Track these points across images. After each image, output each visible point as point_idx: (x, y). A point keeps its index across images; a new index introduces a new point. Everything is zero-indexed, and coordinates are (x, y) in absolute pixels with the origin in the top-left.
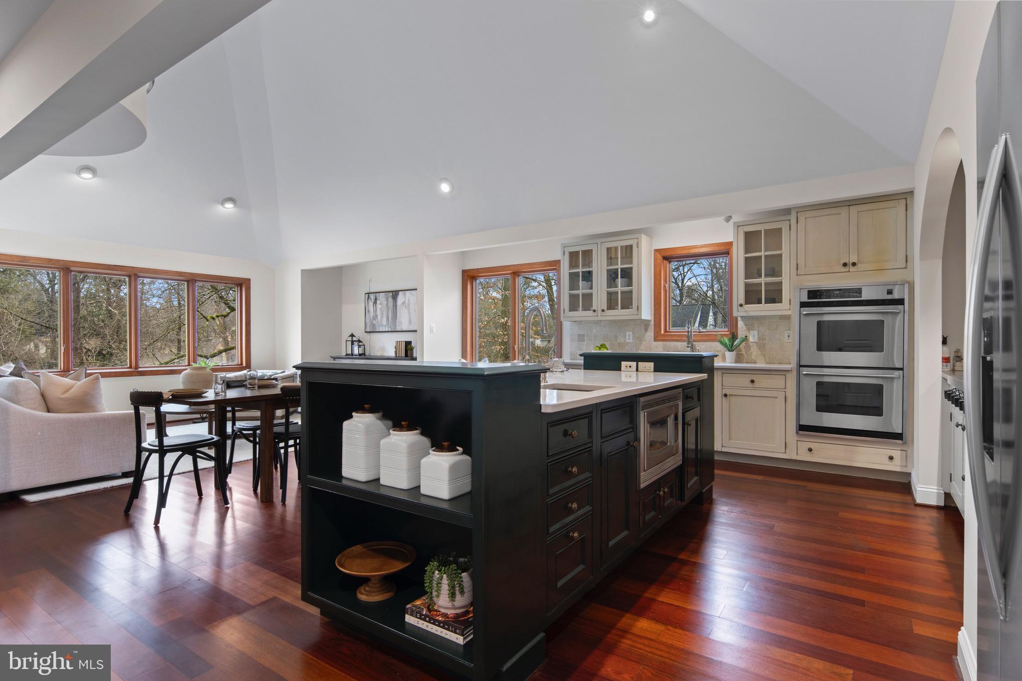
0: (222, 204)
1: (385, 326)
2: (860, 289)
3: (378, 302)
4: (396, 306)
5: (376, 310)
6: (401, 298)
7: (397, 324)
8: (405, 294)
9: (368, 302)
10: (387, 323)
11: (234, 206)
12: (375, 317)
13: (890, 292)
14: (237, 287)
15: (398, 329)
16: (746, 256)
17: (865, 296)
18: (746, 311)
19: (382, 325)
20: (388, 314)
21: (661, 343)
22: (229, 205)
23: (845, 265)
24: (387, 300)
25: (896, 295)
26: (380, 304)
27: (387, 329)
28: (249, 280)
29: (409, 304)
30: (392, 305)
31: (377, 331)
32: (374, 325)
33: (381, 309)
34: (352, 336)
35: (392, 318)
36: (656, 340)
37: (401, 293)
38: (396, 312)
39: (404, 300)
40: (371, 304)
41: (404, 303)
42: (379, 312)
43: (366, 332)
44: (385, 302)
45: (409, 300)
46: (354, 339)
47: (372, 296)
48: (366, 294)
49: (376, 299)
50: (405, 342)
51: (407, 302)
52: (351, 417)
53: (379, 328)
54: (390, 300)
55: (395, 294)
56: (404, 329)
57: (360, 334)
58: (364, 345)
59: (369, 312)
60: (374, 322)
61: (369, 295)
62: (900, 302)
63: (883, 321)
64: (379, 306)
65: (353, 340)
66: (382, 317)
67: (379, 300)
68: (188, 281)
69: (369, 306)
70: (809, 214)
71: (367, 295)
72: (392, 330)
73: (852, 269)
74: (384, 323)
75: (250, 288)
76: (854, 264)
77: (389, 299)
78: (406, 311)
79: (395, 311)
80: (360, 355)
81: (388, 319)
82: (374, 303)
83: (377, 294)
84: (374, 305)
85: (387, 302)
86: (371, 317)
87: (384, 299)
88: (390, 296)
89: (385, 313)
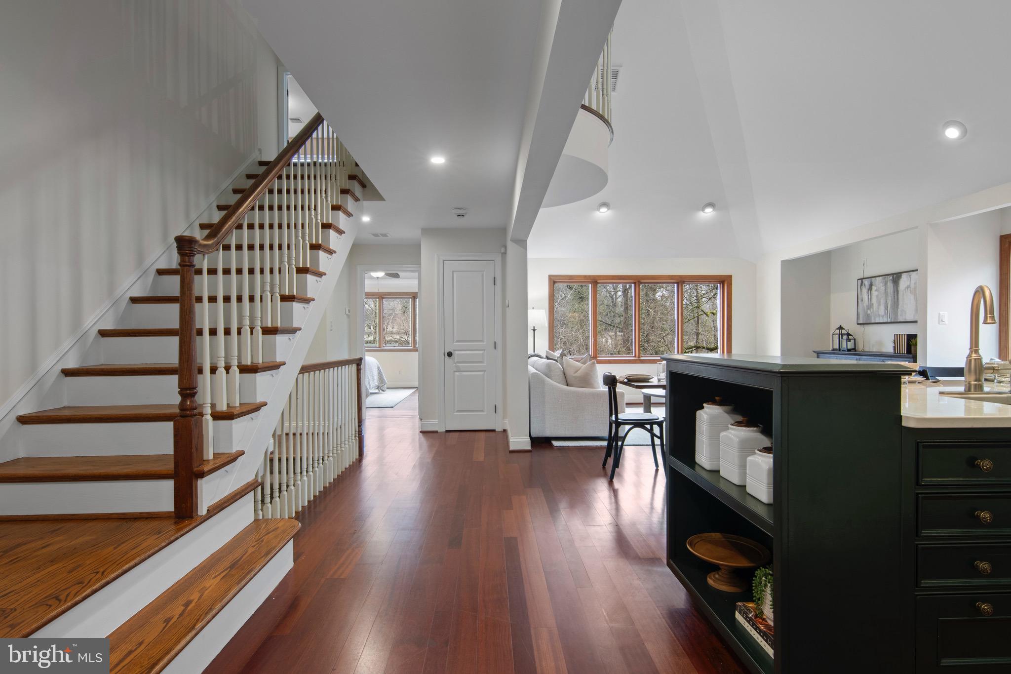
0: (703, 210)
1: (883, 316)
3: (874, 288)
4: (898, 292)
5: (871, 298)
6: (904, 282)
7: (899, 314)
8: (910, 276)
9: (861, 289)
10: (885, 313)
11: (714, 210)
12: (870, 306)
14: (720, 284)
15: (901, 319)
19: (879, 316)
20: (886, 302)
22: (709, 210)
24: (886, 284)
26: (876, 291)
27: (885, 320)
28: (731, 276)
29: (915, 288)
30: (892, 290)
31: (873, 322)
32: (868, 316)
33: (877, 296)
34: (841, 328)
35: (892, 306)
37: (904, 275)
38: (898, 299)
39: (908, 283)
40: (865, 291)
41: (909, 287)
42: (874, 300)
43: (858, 324)
44: (883, 288)
45: (915, 283)
46: (844, 332)
47: (866, 282)
48: (858, 280)
49: (871, 285)
50: (908, 335)
51: (912, 286)
52: (702, 408)
53: (875, 318)
54: (890, 285)
55: (896, 277)
56: (908, 319)
57: (850, 326)
58: (855, 339)
59: (862, 300)
60: (869, 312)
61: (862, 282)
64: (875, 293)
65: (844, 334)
66: (879, 305)
67: (875, 286)
68: (678, 283)
69: (863, 293)
71: (860, 282)
72: (893, 321)
74: (882, 311)
75: (731, 284)
77: (889, 283)
78: (912, 297)
79: (896, 298)
80: (849, 350)
81: (886, 308)
82: (868, 290)
83: (873, 279)
84: (869, 292)
85: (885, 287)
86: (865, 306)
87: (881, 284)
88: (889, 279)
89: (882, 301)
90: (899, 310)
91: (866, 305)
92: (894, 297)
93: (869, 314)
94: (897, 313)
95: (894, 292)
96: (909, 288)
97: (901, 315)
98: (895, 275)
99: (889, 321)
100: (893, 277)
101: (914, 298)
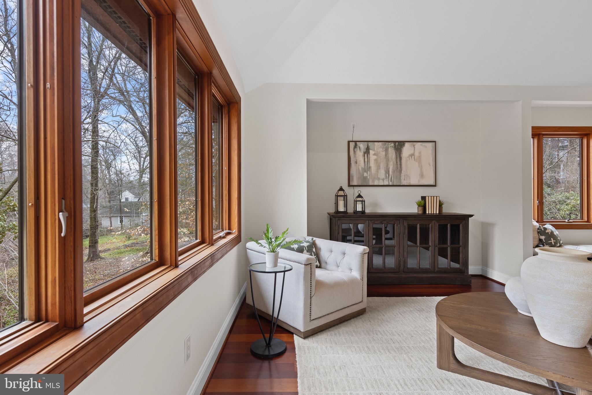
1: (383, 180)
3: (371, 152)
4: (401, 159)
5: (368, 161)
6: (407, 150)
7: (403, 178)
8: (414, 146)
9: (355, 152)
10: (386, 177)
12: (368, 168)
15: (404, 183)
19: (379, 179)
20: (387, 166)
24: (386, 150)
26: (374, 154)
27: (386, 183)
29: (420, 157)
30: (394, 156)
31: (371, 184)
32: (365, 178)
33: (376, 160)
35: (394, 171)
37: (407, 144)
38: (401, 165)
39: (412, 152)
40: (360, 154)
41: (412, 155)
42: (372, 164)
43: (350, 186)
44: (384, 153)
45: (420, 153)
48: (349, 142)
49: (368, 149)
51: (417, 154)
53: (373, 181)
54: (392, 153)
55: (399, 145)
56: (412, 183)
59: (356, 163)
60: (365, 174)
61: (355, 145)
64: (372, 157)
66: (378, 168)
67: (374, 150)
69: (357, 156)
71: (352, 145)
72: (395, 184)
74: (382, 174)
77: (390, 149)
78: (417, 164)
79: (399, 166)
81: (387, 172)
82: (364, 153)
83: (370, 144)
84: (366, 155)
85: (386, 152)
86: (360, 169)
87: (381, 150)
88: (390, 145)
89: (382, 166)
90: (402, 174)
91: (362, 168)
92: (397, 162)
93: (367, 177)
94: (400, 177)
95: (397, 158)
96: (413, 157)
97: (404, 179)
98: (397, 143)
99: (391, 184)
100: (395, 145)
101: (419, 166)
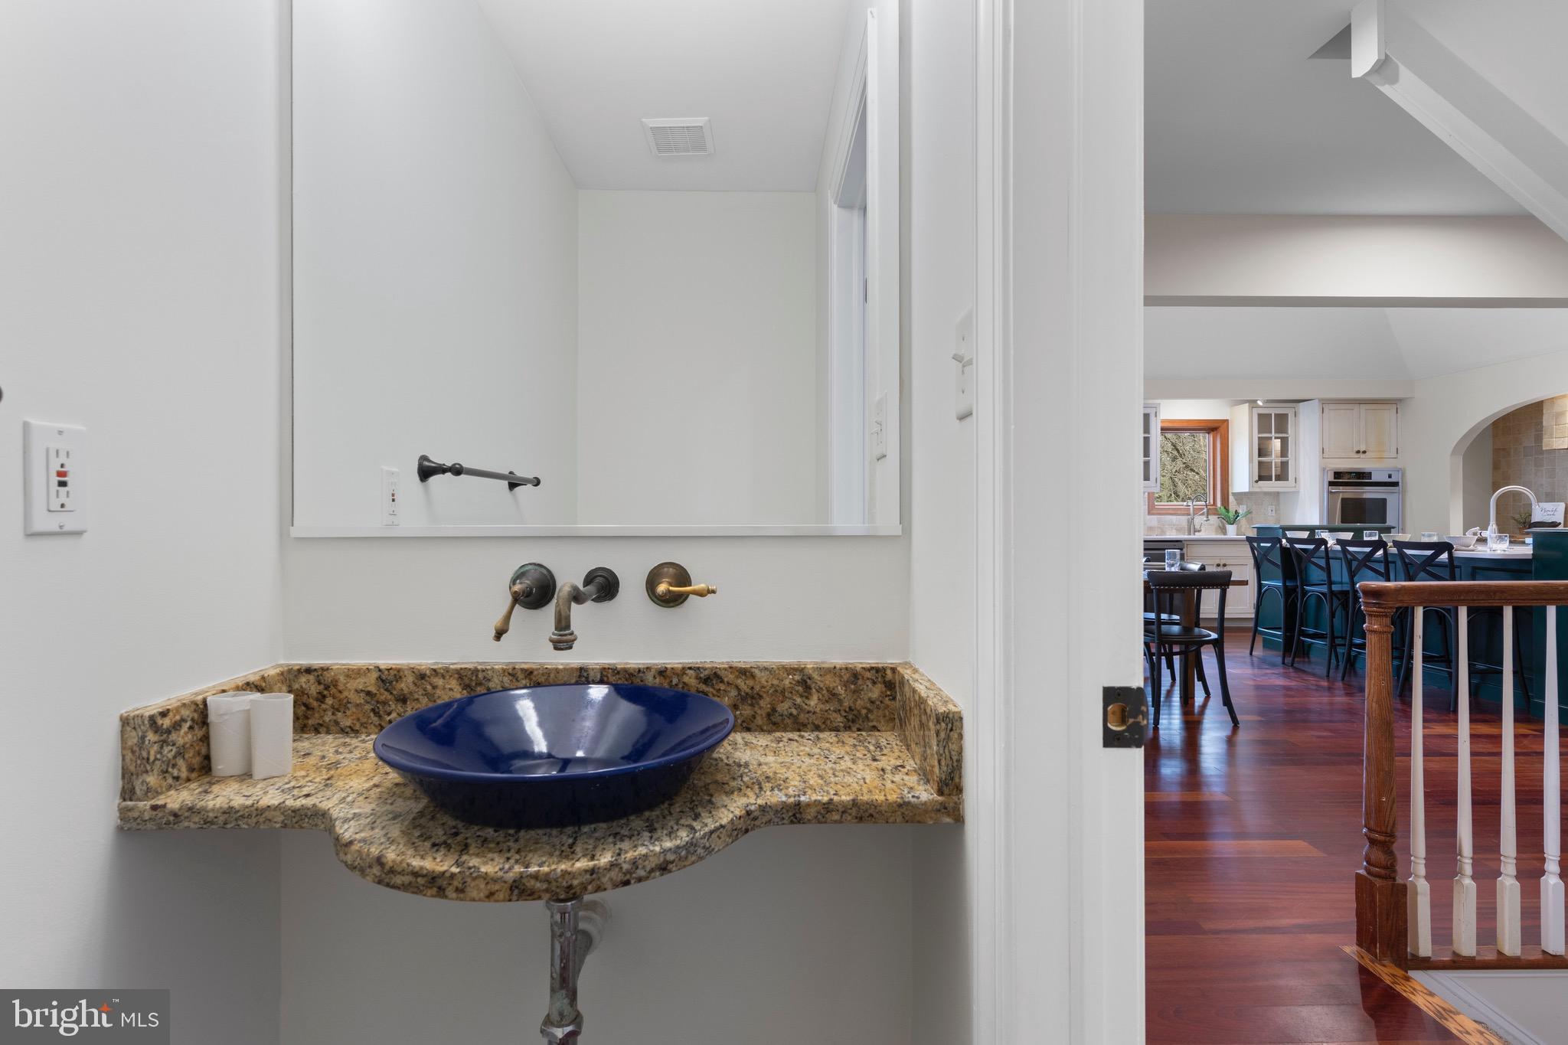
2: (1370, 473)
13: (1390, 476)
16: (1260, 436)
17: (1374, 479)
18: (1260, 487)
21: (1155, 517)
23: (1358, 452)
25: (1393, 480)
36: (1149, 513)
62: (1396, 484)
63: (1384, 501)
70: (1332, 406)
73: (1362, 456)
76: (1364, 452)
